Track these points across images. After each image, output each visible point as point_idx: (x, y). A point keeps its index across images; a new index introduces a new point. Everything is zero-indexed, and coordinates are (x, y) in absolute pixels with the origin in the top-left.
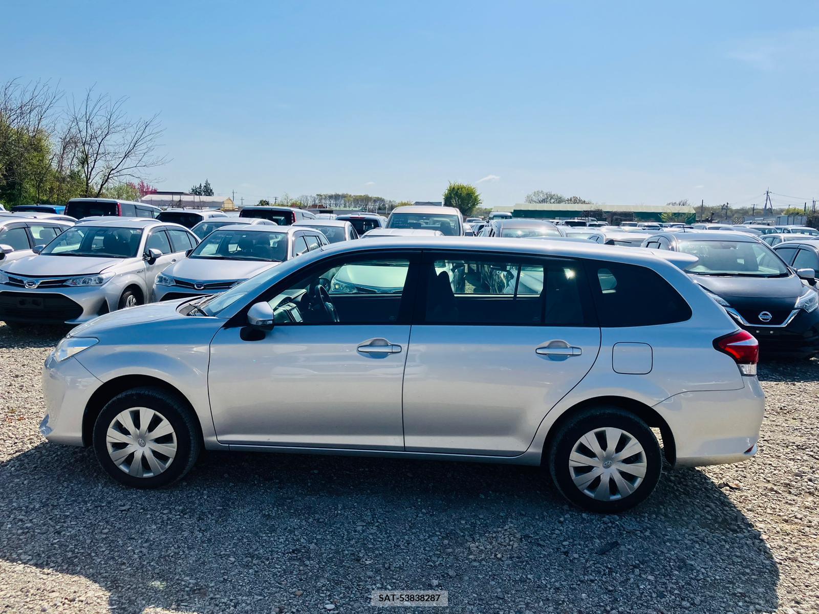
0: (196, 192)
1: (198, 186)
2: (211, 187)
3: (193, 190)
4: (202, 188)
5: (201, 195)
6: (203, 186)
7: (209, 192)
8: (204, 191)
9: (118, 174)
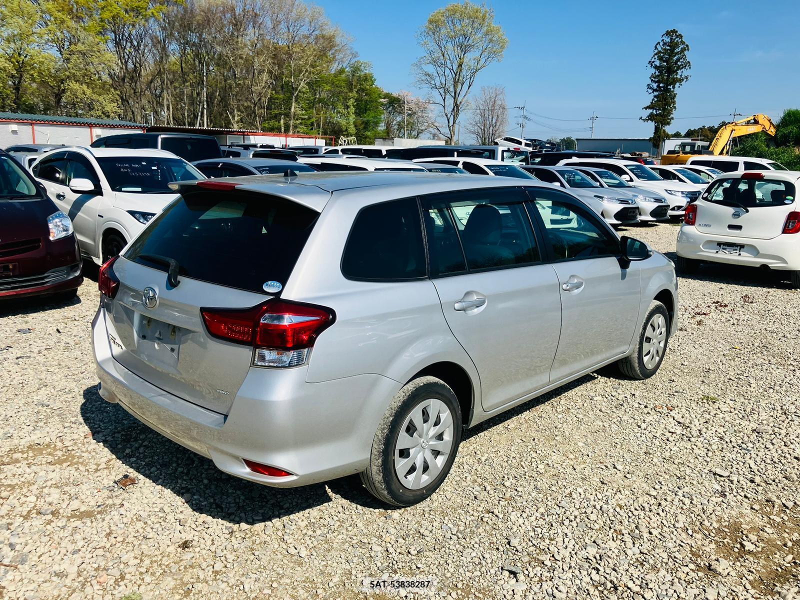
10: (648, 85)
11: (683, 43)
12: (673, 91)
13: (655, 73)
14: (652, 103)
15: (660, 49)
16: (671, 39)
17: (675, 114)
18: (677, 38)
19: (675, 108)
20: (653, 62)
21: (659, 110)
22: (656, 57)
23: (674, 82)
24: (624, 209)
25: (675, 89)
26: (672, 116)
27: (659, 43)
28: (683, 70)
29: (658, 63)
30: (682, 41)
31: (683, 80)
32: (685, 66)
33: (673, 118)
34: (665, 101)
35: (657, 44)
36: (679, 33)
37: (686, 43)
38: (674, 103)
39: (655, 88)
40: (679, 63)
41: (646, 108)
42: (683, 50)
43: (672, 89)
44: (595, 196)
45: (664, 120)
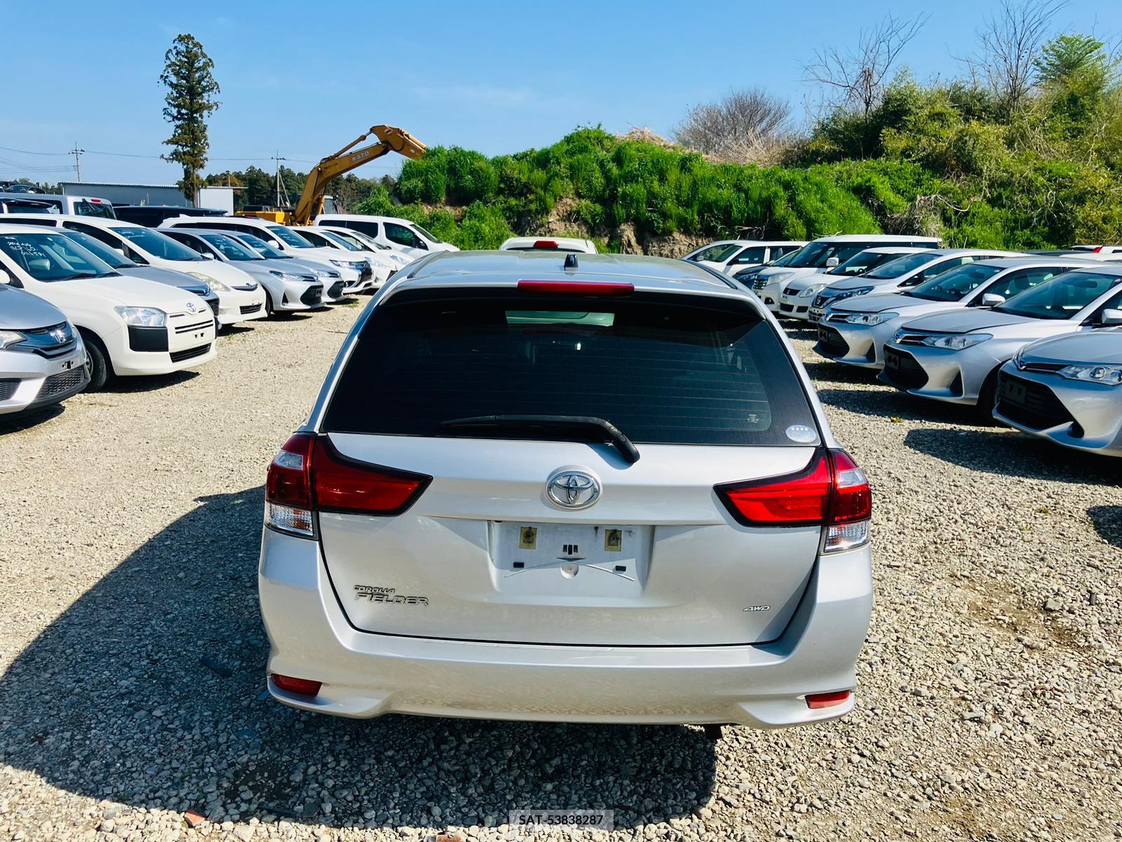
10: (165, 109)
11: (204, 56)
12: (201, 122)
13: (172, 93)
14: (174, 136)
15: (173, 60)
16: (187, 47)
17: (208, 153)
18: (194, 47)
19: (207, 144)
20: (167, 77)
21: (186, 146)
22: (170, 70)
23: (201, 108)
24: (311, 287)
25: (204, 119)
26: (205, 156)
27: (170, 51)
28: (210, 93)
29: (174, 79)
30: (202, 53)
31: (212, 107)
32: (213, 89)
33: (206, 159)
34: (193, 134)
35: (168, 52)
36: (196, 40)
37: (209, 56)
38: (205, 137)
39: (176, 114)
40: (204, 83)
41: (169, 142)
42: (206, 66)
43: (200, 119)
44: (271, 272)
45: (195, 161)
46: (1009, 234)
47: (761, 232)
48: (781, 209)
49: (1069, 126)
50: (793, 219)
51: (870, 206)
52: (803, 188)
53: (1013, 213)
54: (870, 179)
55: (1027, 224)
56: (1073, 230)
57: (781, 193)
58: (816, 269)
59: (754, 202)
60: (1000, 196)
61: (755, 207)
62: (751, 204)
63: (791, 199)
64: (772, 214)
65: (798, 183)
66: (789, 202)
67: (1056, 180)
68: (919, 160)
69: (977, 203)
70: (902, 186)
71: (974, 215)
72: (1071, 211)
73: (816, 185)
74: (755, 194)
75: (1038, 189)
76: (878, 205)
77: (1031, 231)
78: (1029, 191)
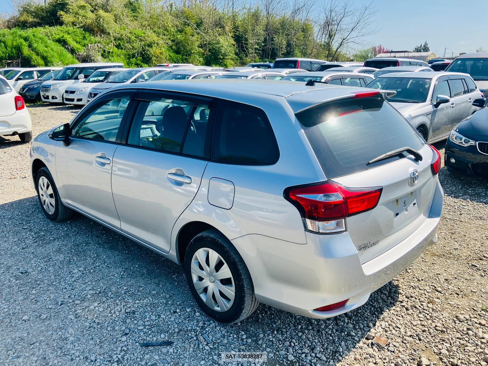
0: (418, 50)
1: (419, 46)
2: (428, 46)
3: (416, 49)
4: (422, 47)
5: (421, 52)
6: (423, 45)
7: (426, 49)
8: (423, 49)
9: (347, 42)
46: (128, 60)
47: (18, 63)
48: (26, 51)
49: (132, 15)
50: (34, 56)
51: (68, 49)
52: (35, 40)
53: (127, 51)
54: (63, 36)
55: (133, 56)
56: (151, 58)
57: (24, 43)
58: (74, 80)
59: (10, 48)
60: (119, 44)
61: (12, 50)
62: (9, 49)
63: (30, 46)
64: (22, 54)
65: (31, 38)
66: (29, 48)
67: (138, 37)
68: (81, 27)
69: (111, 48)
70: (78, 40)
71: (112, 53)
72: (148, 50)
73: (41, 39)
74: (9, 43)
75: (133, 41)
76: (71, 49)
77: (136, 59)
78: (130, 42)
